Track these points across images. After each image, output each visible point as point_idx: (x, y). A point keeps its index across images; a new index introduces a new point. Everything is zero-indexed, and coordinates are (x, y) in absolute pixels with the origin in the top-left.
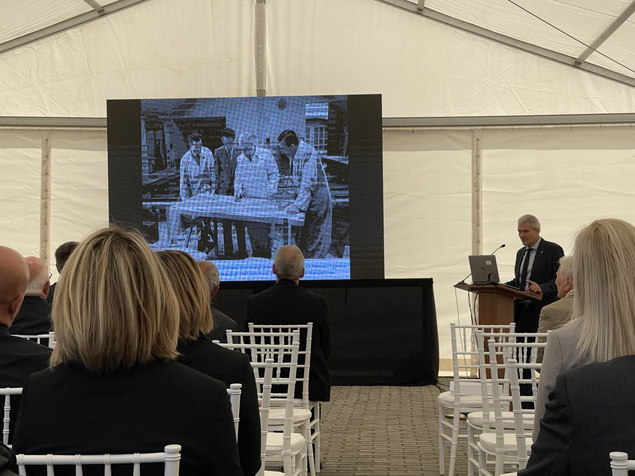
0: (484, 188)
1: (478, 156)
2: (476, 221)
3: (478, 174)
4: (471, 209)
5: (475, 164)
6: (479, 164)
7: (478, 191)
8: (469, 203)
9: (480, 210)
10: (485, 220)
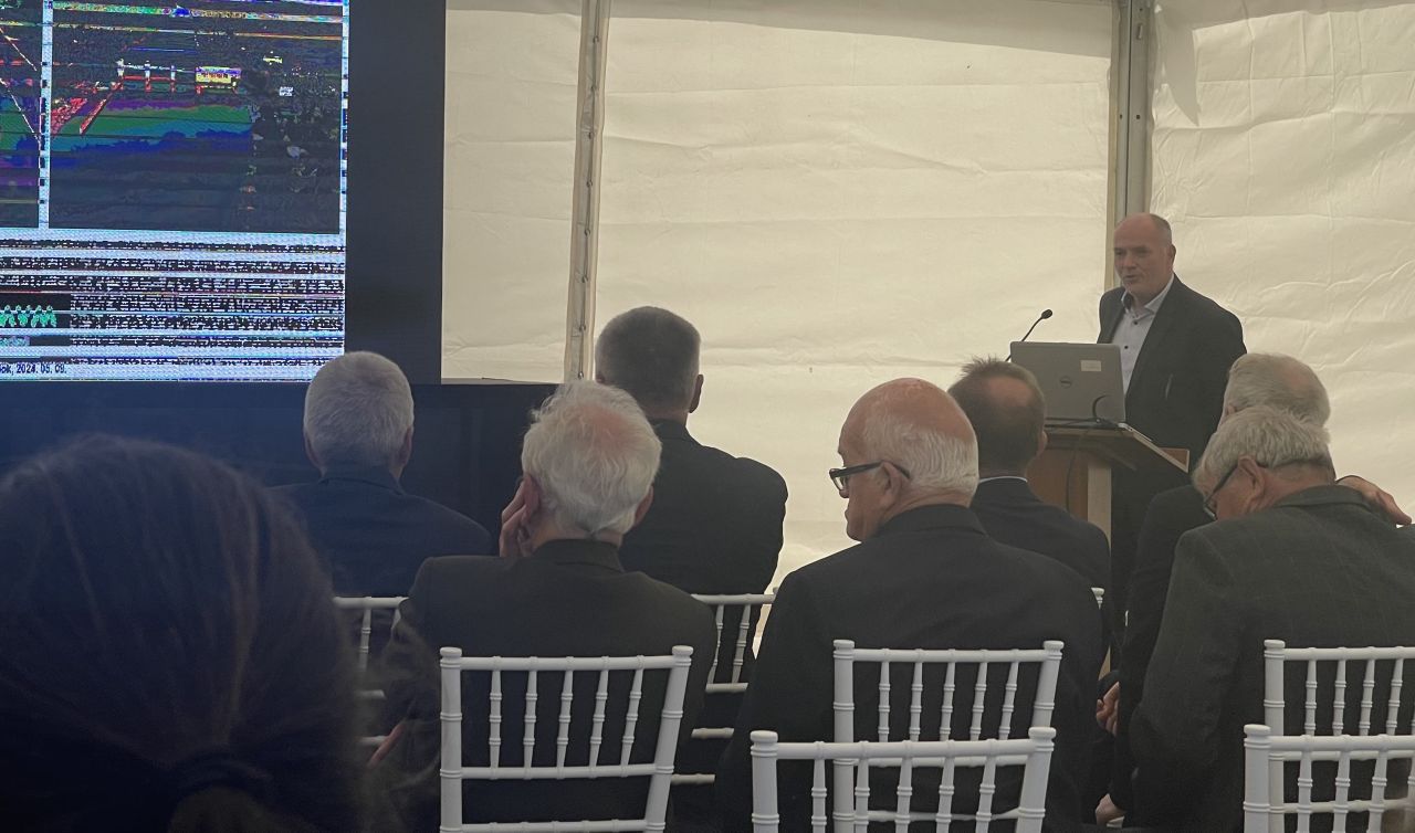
0: (609, 129)
1: (597, 39)
2: (584, 221)
3: (594, 88)
4: (572, 186)
5: (588, 60)
6: (598, 58)
7: (591, 136)
8: (569, 168)
9: (595, 189)
10: (607, 216)
